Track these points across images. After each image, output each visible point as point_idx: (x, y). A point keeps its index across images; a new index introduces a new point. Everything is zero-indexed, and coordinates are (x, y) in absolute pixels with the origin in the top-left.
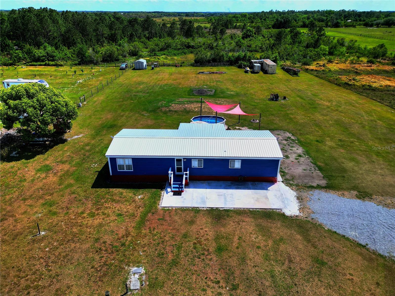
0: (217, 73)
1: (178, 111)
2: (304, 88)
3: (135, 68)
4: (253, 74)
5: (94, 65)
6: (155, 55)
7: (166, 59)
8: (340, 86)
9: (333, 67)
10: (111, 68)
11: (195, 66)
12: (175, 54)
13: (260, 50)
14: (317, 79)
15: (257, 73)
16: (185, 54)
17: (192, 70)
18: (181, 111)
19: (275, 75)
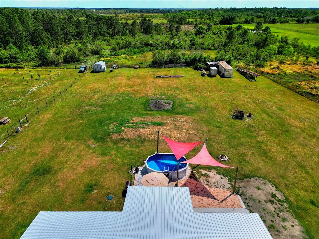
0: (174, 77)
1: (131, 139)
2: (265, 97)
3: (93, 70)
4: (210, 78)
5: (55, 66)
6: (116, 54)
7: (126, 58)
8: (303, 95)
9: (287, 69)
10: (71, 70)
11: (153, 68)
12: (134, 53)
13: (212, 48)
14: (275, 84)
15: (214, 76)
16: (144, 52)
17: (150, 73)
18: (135, 140)
19: (232, 79)
